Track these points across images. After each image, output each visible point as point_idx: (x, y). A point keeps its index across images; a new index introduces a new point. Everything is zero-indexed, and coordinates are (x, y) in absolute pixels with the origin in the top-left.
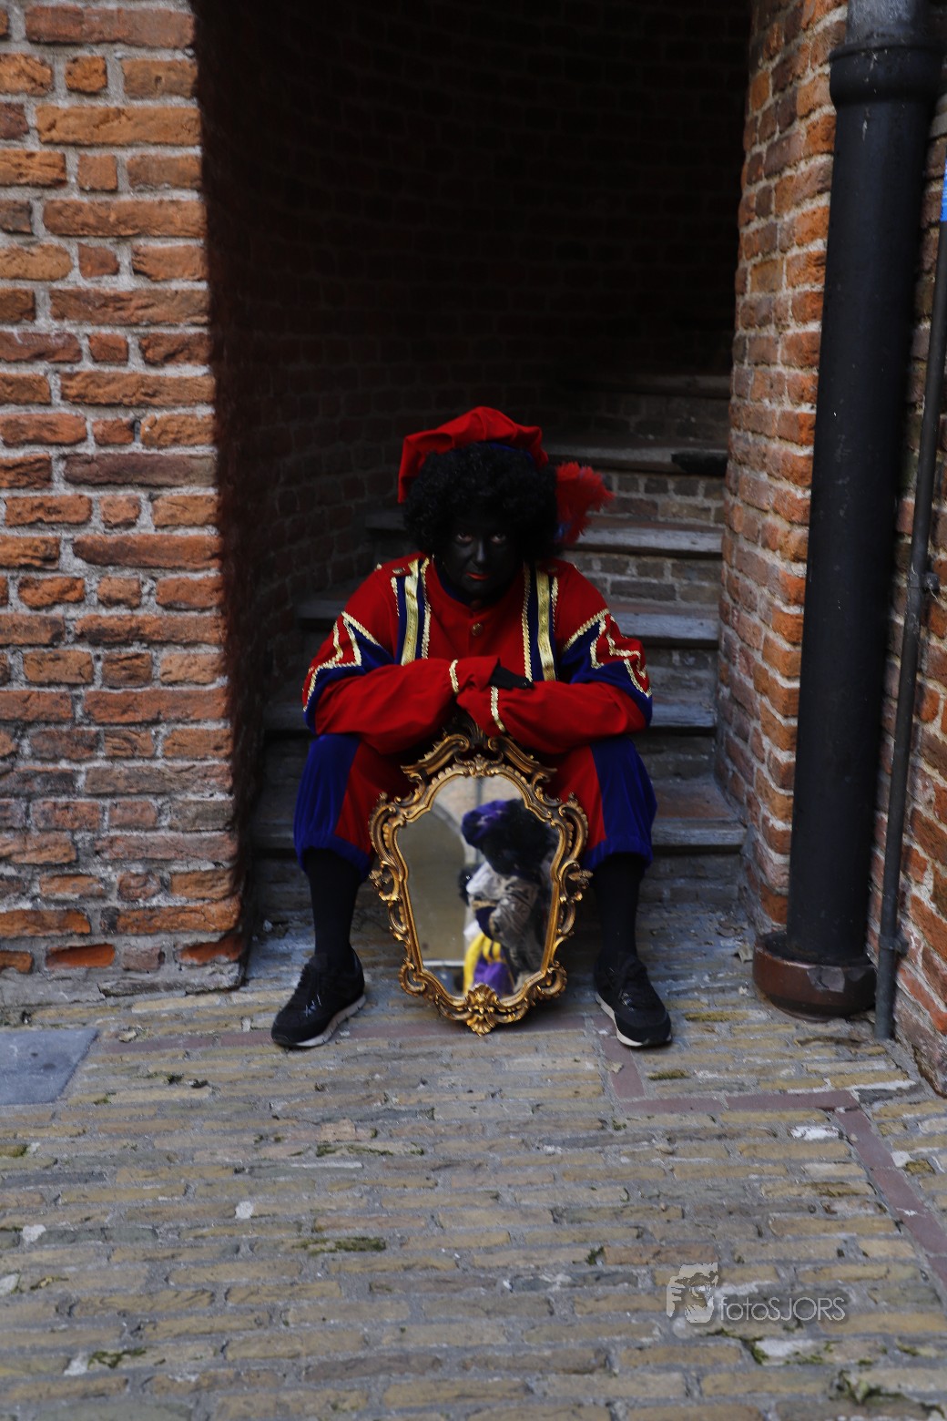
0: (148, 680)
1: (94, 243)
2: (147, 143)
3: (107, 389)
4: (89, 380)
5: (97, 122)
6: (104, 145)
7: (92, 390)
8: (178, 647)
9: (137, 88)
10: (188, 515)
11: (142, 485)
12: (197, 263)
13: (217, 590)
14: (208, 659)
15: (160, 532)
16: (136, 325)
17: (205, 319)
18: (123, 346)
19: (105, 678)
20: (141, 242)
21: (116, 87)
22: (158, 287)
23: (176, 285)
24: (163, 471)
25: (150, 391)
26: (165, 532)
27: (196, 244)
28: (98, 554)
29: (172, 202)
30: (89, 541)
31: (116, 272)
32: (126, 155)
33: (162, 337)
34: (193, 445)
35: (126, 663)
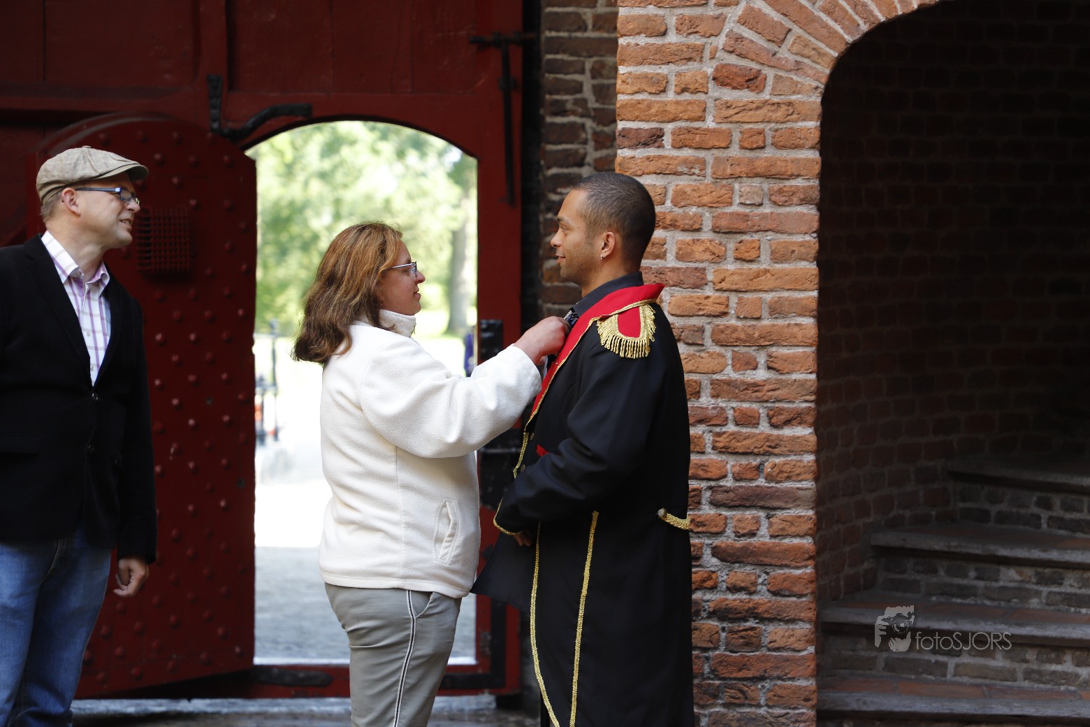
0: (758, 647)
1: (743, 350)
2: (783, 289)
3: (744, 443)
4: (732, 437)
5: (752, 278)
6: (755, 290)
7: (734, 444)
8: (781, 623)
9: (777, 257)
10: (793, 529)
11: (762, 508)
12: (811, 363)
13: (811, 582)
14: (802, 632)
15: (773, 541)
16: (767, 401)
17: (813, 398)
18: (757, 415)
19: (727, 644)
20: (774, 349)
21: (765, 256)
22: (783, 377)
23: (794, 376)
24: (779, 498)
25: (773, 445)
26: (777, 541)
27: (811, 350)
28: (730, 555)
29: (796, 324)
30: (723, 545)
31: (755, 368)
32: (768, 297)
33: (783, 409)
34: (800, 481)
35: (743, 634)
